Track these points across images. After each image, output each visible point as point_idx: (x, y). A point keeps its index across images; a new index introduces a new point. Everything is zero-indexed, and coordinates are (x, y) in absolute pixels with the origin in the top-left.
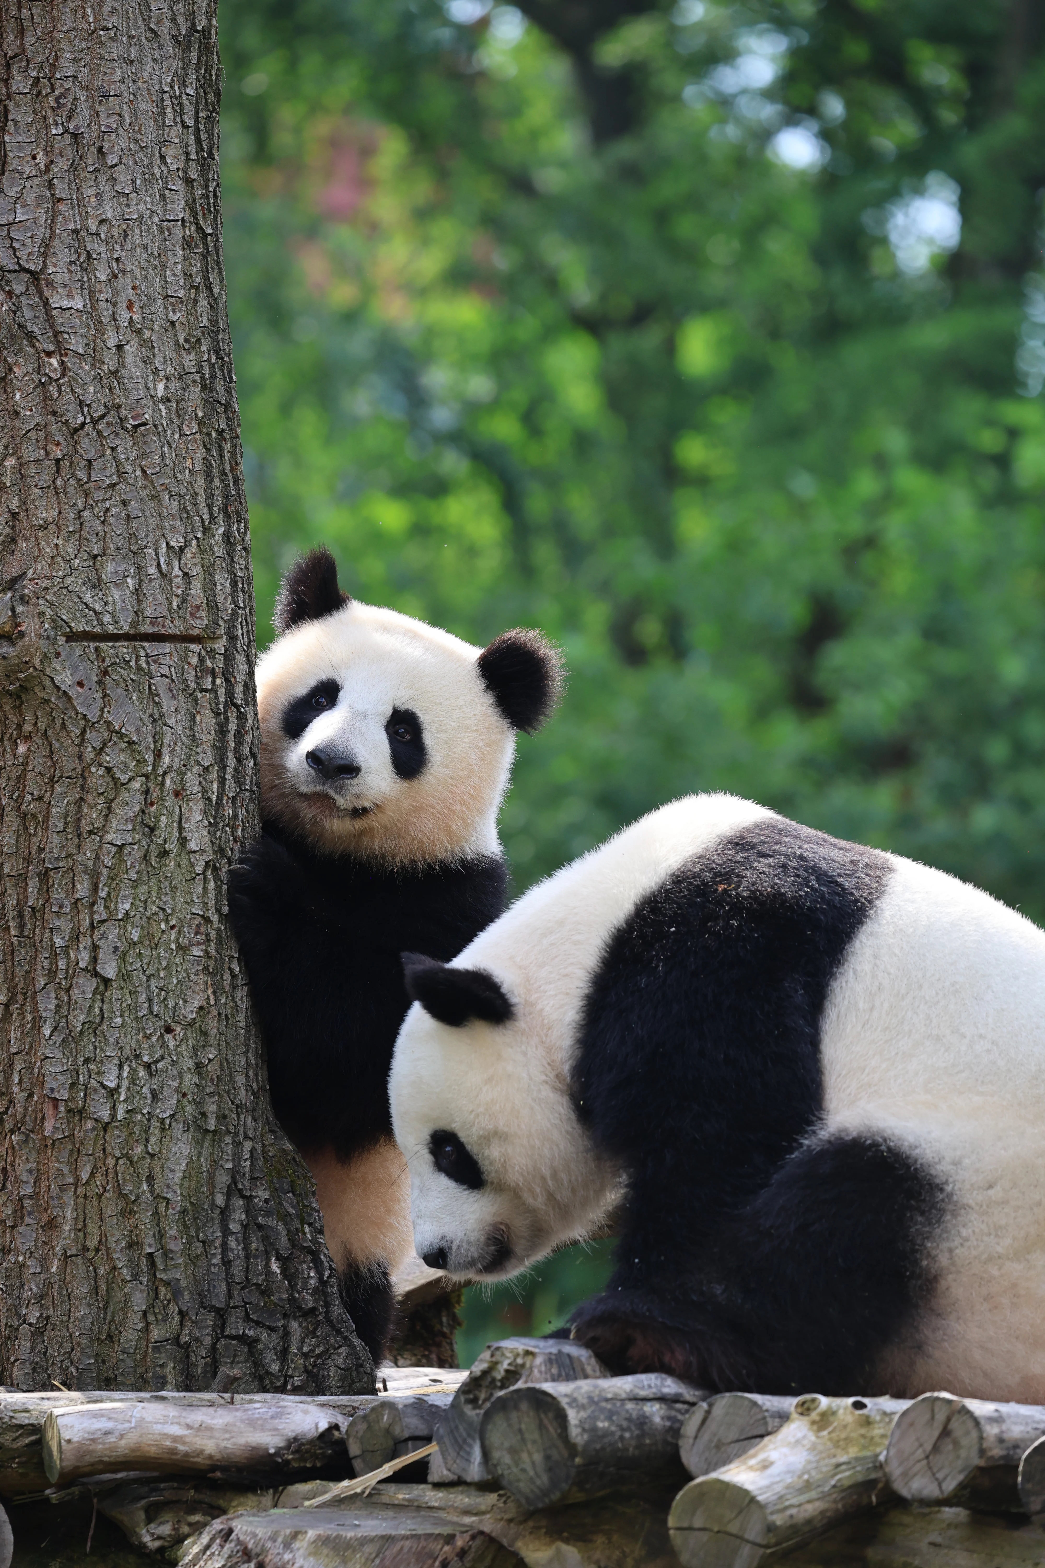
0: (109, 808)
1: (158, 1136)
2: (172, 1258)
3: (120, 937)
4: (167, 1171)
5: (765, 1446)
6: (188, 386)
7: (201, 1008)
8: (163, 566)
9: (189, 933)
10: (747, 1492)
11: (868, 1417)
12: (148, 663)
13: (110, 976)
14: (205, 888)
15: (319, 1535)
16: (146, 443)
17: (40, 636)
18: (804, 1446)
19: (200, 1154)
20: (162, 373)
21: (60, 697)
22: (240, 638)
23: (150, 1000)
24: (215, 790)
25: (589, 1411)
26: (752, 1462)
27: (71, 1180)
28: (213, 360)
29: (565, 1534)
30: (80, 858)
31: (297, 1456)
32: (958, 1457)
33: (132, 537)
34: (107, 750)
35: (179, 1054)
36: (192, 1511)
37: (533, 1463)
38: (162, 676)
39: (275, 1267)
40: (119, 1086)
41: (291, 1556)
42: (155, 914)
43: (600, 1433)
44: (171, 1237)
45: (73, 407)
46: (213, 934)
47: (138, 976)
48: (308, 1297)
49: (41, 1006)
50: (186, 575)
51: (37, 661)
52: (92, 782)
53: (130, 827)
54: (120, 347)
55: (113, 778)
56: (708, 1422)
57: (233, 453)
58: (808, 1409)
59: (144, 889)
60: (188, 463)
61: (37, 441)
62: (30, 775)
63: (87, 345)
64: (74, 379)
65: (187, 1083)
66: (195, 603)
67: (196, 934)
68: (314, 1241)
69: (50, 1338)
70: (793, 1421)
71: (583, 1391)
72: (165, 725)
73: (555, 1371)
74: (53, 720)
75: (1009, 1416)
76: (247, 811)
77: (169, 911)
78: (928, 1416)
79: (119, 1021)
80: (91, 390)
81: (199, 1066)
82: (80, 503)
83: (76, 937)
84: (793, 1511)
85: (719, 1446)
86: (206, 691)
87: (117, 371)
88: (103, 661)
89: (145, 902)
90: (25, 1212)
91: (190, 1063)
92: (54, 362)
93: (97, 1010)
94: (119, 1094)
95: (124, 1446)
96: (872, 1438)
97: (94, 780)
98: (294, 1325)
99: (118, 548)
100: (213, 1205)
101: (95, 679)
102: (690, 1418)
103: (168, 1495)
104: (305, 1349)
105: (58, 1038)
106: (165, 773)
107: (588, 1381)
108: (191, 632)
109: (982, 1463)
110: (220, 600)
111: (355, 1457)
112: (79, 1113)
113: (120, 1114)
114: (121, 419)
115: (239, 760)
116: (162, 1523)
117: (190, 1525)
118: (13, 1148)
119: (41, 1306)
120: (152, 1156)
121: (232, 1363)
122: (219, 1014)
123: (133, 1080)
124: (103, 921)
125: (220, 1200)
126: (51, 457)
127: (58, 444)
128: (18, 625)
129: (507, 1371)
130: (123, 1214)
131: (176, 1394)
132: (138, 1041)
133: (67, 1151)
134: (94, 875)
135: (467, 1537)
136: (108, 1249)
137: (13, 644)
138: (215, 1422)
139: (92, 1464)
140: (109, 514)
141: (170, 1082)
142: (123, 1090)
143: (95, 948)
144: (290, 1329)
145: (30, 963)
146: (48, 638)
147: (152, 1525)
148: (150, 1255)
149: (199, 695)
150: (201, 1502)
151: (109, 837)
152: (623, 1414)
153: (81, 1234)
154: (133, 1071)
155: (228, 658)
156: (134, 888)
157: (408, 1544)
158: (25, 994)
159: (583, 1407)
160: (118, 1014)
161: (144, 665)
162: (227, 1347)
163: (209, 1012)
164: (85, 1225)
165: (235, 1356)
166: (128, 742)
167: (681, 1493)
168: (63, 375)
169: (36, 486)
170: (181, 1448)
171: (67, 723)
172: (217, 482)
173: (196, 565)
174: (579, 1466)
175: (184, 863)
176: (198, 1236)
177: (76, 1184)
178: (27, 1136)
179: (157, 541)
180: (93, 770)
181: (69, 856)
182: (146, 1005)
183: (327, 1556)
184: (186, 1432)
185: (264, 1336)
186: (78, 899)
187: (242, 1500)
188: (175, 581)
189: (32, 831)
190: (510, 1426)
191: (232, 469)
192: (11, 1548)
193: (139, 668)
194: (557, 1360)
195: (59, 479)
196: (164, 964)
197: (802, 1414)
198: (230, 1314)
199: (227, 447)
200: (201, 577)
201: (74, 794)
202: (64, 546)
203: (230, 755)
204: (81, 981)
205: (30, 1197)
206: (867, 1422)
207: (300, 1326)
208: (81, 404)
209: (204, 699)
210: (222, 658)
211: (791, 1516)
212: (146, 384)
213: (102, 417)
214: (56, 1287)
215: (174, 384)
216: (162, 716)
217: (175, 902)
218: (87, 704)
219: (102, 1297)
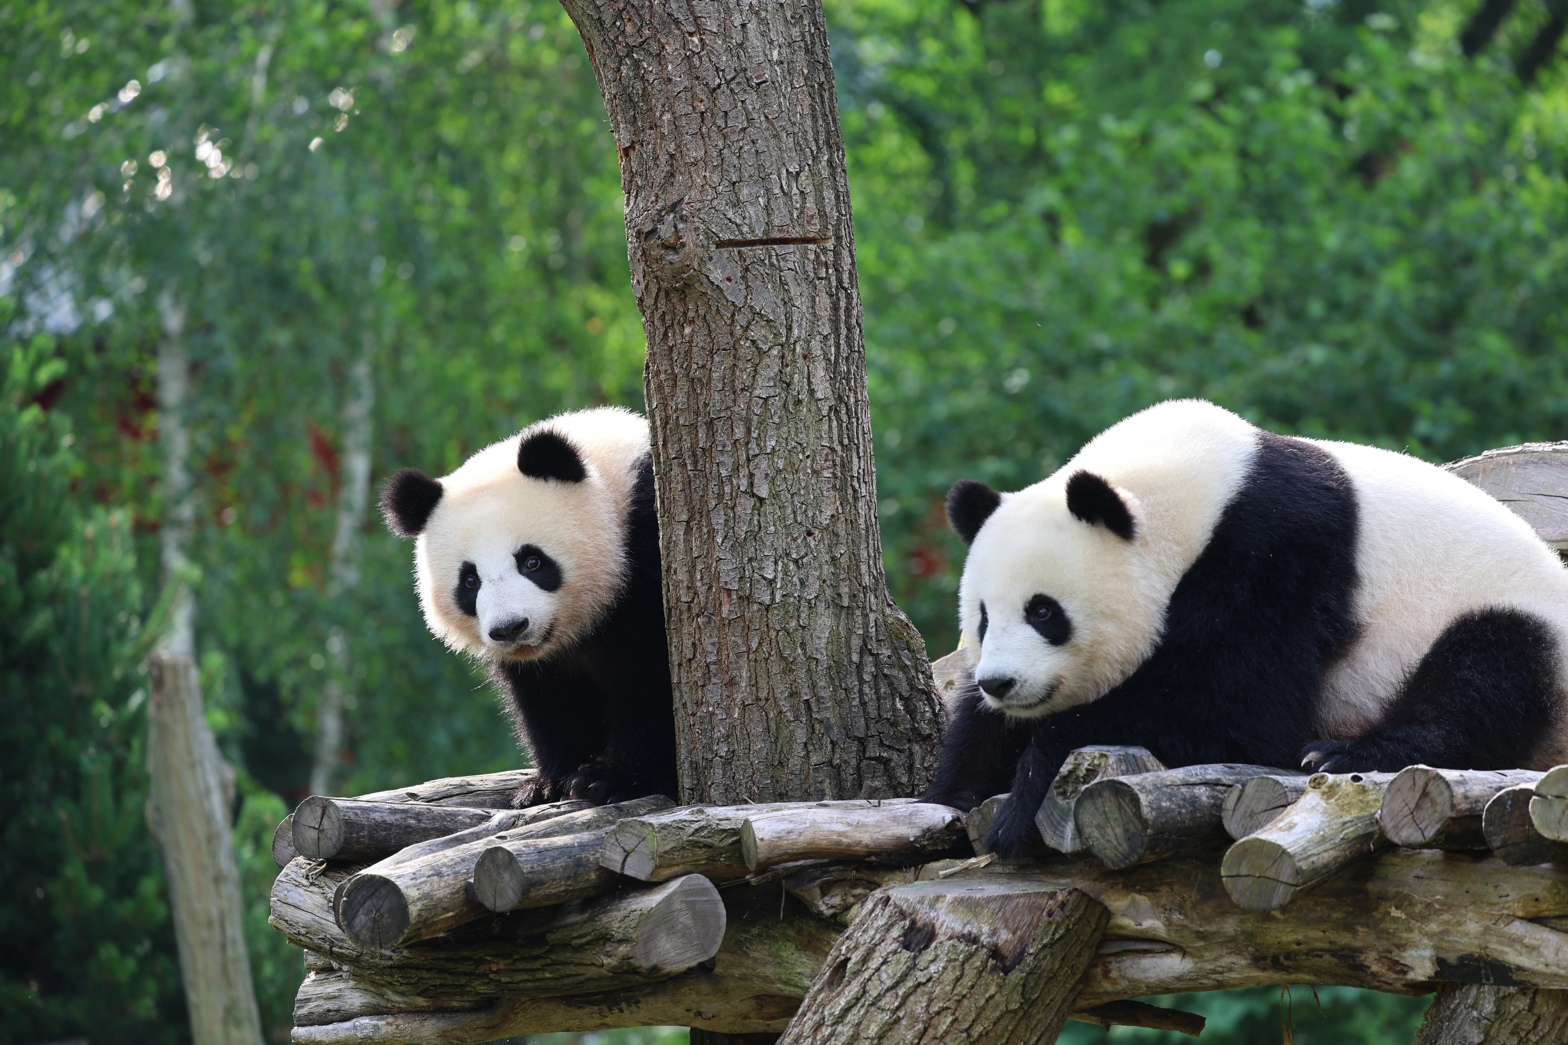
0: (755, 371)
1: (807, 613)
2: (823, 703)
3: (769, 467)
4: (815, 638)
5: (1289, 812)
6: (795, 51)
7: (833, 516)
8: (785, 187)
9: (820, 461)
10: (1279, 846)
11: (1364, 787)
12: (778, 260)
13: (764, 496)
14: (830, 427)
15: (956, 898)
16: (765, 95)
17: (697, 246)
18: (1318, 811)
19: (838, 624)
20: (776, 43)
21: (714, 290)
22: (844, 238)
23: (794, 512)
24: (833, 352)
25: (1155, 795)
26: (1281, 825)
27: (744, 649)
28: (813, 31)
29: (1138, 887)
30: (736, 409)
31: (931, 842)
32: (1435, 811)
33: (761, 167)
34: (752, 327)
35: (819, 552)
36: (854, 886)
37: (1116, 835)
38: (789, 269)
39: (899, 705)
40: (775, 577)
41: (935, 914)
42: (795, 447)
43: (1164, 811)
44: (821, 687)
45: (712, 72)
46: (838, 460)
47: (784, 495)
48: (925, 726)
49: (714, 521)
50: (802, 192)
51: (695, 264)
52: (742, 352)
53: (772, 384)
54: (743, 26)
55: (757, 348)
56: (1243, 798)
57: (831, 100)
58: (1319, 784)
59: (785, 429)
60: (799, 108)
61: (686, 99)
62: (695, 349)
63: (719, 25)
64: (711, 51)
65: (825, 572)
66: (810, 213)
67: (826, 461)
68: (927, 685)
69: (736, 766)
70: (1308, 793)
71: (1149, 780)
72: (793, 306)
73: (1123, 768)
74: (710, 308)
75: (1471, 780)
76: (857, 367)
77: (805, 445)
78: (1411, 783)
79: (772, 529)
80: (724, 59)
81: (833, 559)
82: (720, 144)
83: (736, 469)
84: (1314, 859)
85: (1252, 815)
86: (822, 279)
87: (743, 43)
88: (745, 261)
89: (787, 439)
90: (711, 674)
91: (827, 558)
92: (695, 39)
93: (756, 522)
94: (776, 583)
95: (802, 841)
96: (1368, 802)
97: (743, 351)
98: (916, 748)
99: (751, 176)
100: (850, 661)
101: (740, 275)
102: (1229, 796)
103: (836, 876)
104: (926, 765)
105: (728, 544)
106: (796, 342)
107: (1151, 773)
108: (808, 235)
109: (1453, 815)
110: (828, 210)
111: (974, 840)
112: (747, 599)
113: (778, 598)
114: (747, 79)
115: (849, 330)
116: (833, 896)
117: (854, 896)
118: (699, 627)
119: (728, 743)
120: (803, 628)
121: (873, 777)
122: (846, 520)
123: (786, 572)
124: (756, 455)
125: (855, 658)
126: (697, 111)
127: (702, 101)
128: (680, 238)
129: (1087, 770)
130: (784, 672)
131: (835, 802)
132: (787, 543)
133: (740, 628)
134: (748, 422)
135: (1065, 893)
136: (775, 698)
137: (677, 253)
138: (868, 820)
139: (780, 856)
140: (743, 151)
141: (813, 572)
142: (779, 580)
143: (751, 475)
144: (913, 751)
145: (703, 490)
146: (703, 246)
147: (826, 898)
148: (807, 701)
149: (817, 282)
150: (861, 879)
151: (757, 392)
152: (1180, 796)
153: (754, 688)
154: (785, 565)
155: (836, 253)
156: (778, 429)
157: (1022, 900)
158: (701, 513)
159: (1150, 792)
160: (772, 523)
161: (775, 262)
162: (868, 766)
163: (838, 519)
164: (757, 682)
165: (874, 772)
166: (767, 321)
167: (1230, 850)
168: (703, 49)
169: (687, 133)
170: (845, 840)
171: (721, 309)
172: (820, 122)
173: (809, 185)
174: (1150, 836)
175: (813, 408)
176: (841, 686)
177: (748, 652)
178: (710, 618)
179: (779, 169)
180: (742, 343)
181: (728, 408)
182: (792, 516)
183: (962, 912)
184: (848, 829)
185: (895, 756)
186: (737, 440)
187: (891, 876)
188: (795, 198)
189: (699, 392)
190: (1096, 809)
191: (831, 112)
192: (724, 920)
193: (772, 265)
194: (1125, 760)
195: (704, 127)
196: (803, 484)
197: (1314, 788)
198: (869, 741)
199: (826, 95)
200: (813, 193)
201: (729, 362)
202: (710, 177)
203: (842, 325)
204: (742, 501)
205: (715, 663)
206: (1364, 790)
207: (921, 748)
208: (717, 70)
209: (821, 285)
210: (832, 253)
211: (1313, 862)
212: (764, 52)
213: (733, 79)
214: (738, 728)
215: (785, 50)
216: (791, 299)
217: (809, 438)
218: (734, 294)
219: (773, 734)
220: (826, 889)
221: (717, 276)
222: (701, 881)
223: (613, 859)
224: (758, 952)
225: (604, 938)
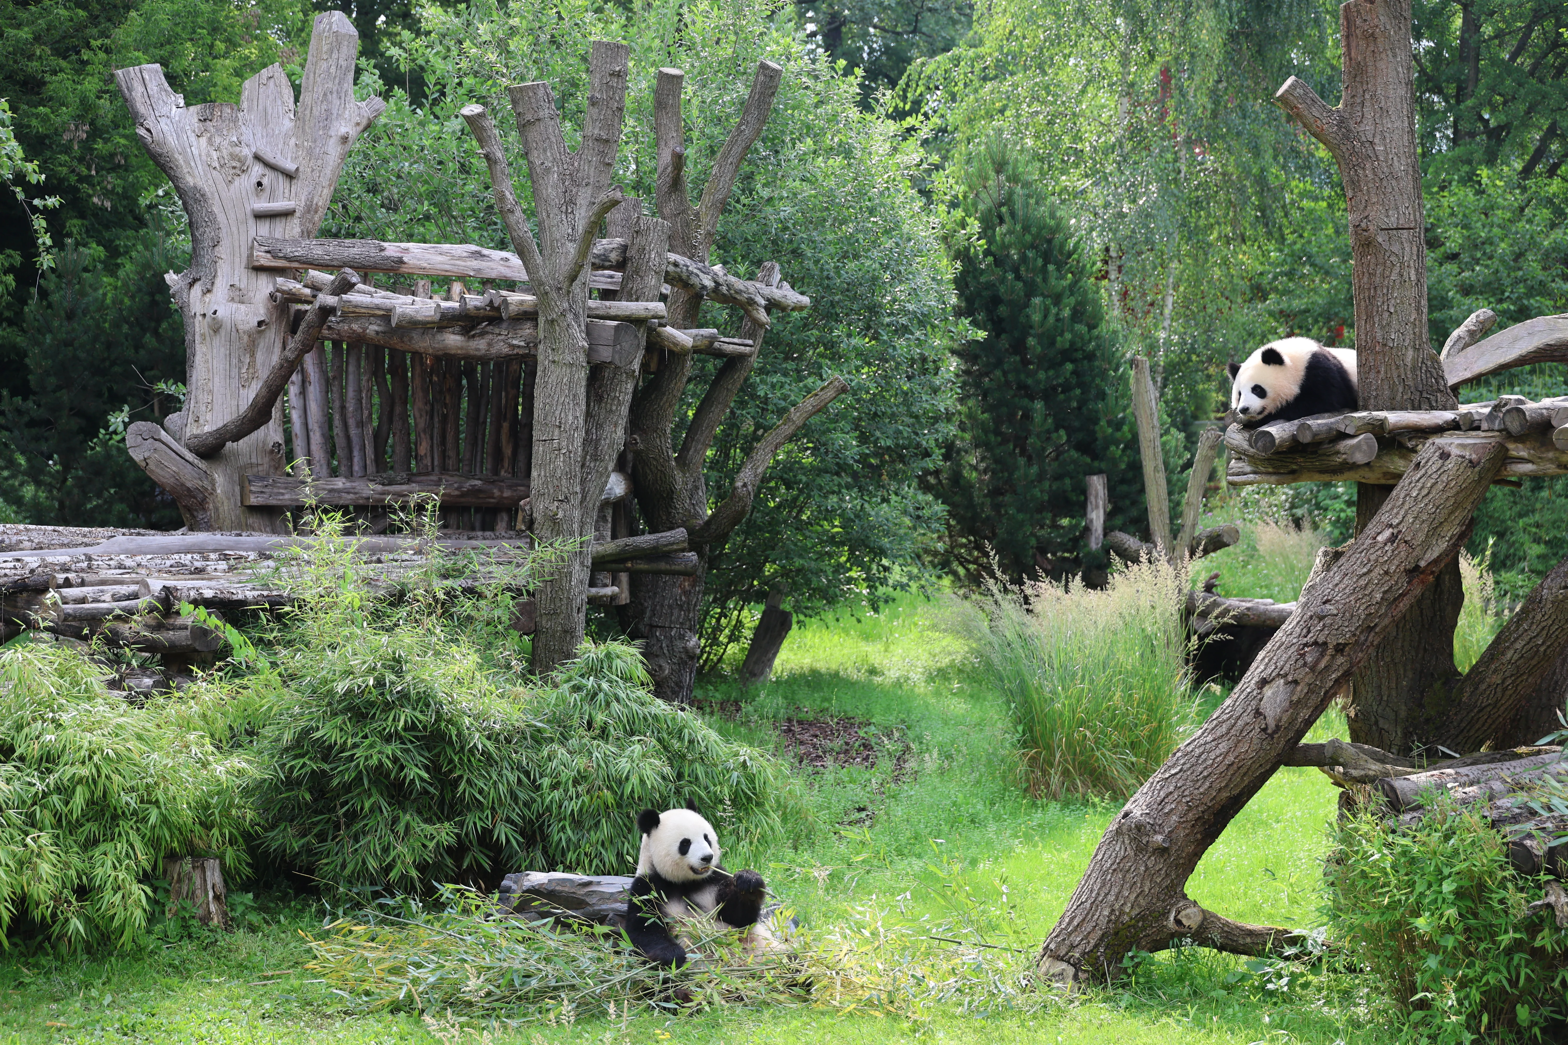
0: (1391, 271)
1: (1405, 350)
2: (1409, 379)
3: (1394, 302)
4: (1407, 358)
6: (1409, 167)
8: (1404, 211)
9: (1411, 301)
12: (1400, 235)
13: (1392, 312)
14: (1415, 290)
15: (1456, 443)
16: (1399, 181)
17: (1374, 230)
21: (1379, 245)
24: (1417, 265)
29: (1520, 442)
30: (1384, 283)
31: (1446, 425)
33: (1396, 205)
34: (1391, 257)
36: (1421, 439)
37: (1516, 424)
38: (1404, 238)
39: (1433, 381)
40: (1395, 338)
41: (1450, 448)
42: (1403, 296)
43: (1534, 417)
44: (1408, 374)
45: (1381, 174)
46: (1417, 301)
47: (1399, 312)
49: (1375, 320)
50: (1409, 213)
51: (1373, 236)
52: (1387, 265)
53: (1397, 275)
55: (1392, 264)
59: (1400, 290)
60: (1409, 186)
61: (1372, 182)
62: (1371, 264)
63: (1384, 158)
64: (1381, 167)
66: (1412, 220)
67: (1413, 301)
72: (1405, 250)
74: (1377, 250)
77: (1406, 295)
79: (1394, 322)
80: (1386, 169)
82: (1383, 197)
83: (1383, 303)
86: (1414, 241)
88: (1389, 235)
89: (1401, 293)
92: (1376, 163)
94: (1395, 340)
95: (1404, 423)
99: (1393, 207)
100: (1418, 366)
101: (1388, 240)
105: (1379, 327)
106: (1405, 262)
108: (1410, 227)
110: (1417, 219)
113: (1395, 345)
120: (1403, 355)
122: (1419, 320)
123: (1398, 337)
124: (1390, 299)
125: (1420, 365)
126: (1376, 186)
127: (1377, 183)
128: (1368, 227)
130: (1396, 369)
132: (1399, 327)
133: (1382, 354)
134: (1388, 288)
136: (1393, 377)
137: (1367, 232)
140: (1390, 199)
141: (1407, 337)
143: (1388, 305)
146: (1376, 230)
148: (1403, 378)
150: (1423, 437)
151: (1391, 278)
153: (1386, 374)
154: (1398, 334)
156: (1398, 290)
157: (1479, 445)
166: (1396, 255)
168: (1378, 166)
169: (1372, 193)
171: (1381, 251)
173: (1411, 210)
174: (1528, 426)
175: (1410, 284)
179: (1402, 205)
180: (1387, 262)
181: (1381, 283)
182: (1401, 318)
185: (1432, 397)
186: (1384, 293)
188: (1407, 215)
189: (1372, 277)
193: (1398, 237)
195: (1378, 191)
196: (1405, 308)
198: (1423, 392)
200: (1413, 213)
201: (1383, 268)
202: (1379, 207)
203: (1420, 257)
204: (1385, 313)
208: (1383, 173)
209: (1414, 243)
210: (1418, 233)
213: (1388, 176)
215: (1405, 167)
216: (1404, 248)
217: (1407, 293)
218: (1386, 246)
219: (1392, 388)
220: (1410, 439)
221: (1380, 240)
222: (1370, 435)
223: (1342, 428)
224: (1386, 458)
225: (1338, 452)
